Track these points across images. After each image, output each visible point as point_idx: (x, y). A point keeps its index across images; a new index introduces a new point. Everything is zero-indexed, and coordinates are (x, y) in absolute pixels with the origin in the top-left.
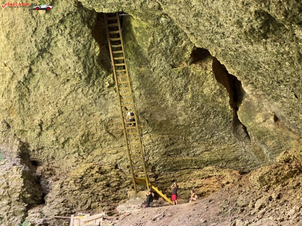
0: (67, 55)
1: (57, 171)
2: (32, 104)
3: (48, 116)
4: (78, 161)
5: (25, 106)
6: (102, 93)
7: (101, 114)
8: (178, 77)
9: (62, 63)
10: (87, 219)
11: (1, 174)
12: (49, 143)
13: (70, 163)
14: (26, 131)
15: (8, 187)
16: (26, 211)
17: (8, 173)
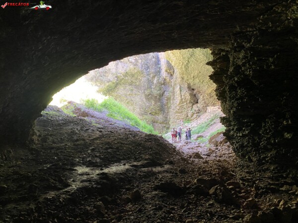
1: (201, 91)
2: (190, 71)
4: (208, 87)
9: (199, 57)
10: (213, 108)
11: (183, 95)
12: (197, 82)
13: (206, 88)
14: (189, 80)
15: (186, 99)
16: (192, 106)
17: (185, 94)
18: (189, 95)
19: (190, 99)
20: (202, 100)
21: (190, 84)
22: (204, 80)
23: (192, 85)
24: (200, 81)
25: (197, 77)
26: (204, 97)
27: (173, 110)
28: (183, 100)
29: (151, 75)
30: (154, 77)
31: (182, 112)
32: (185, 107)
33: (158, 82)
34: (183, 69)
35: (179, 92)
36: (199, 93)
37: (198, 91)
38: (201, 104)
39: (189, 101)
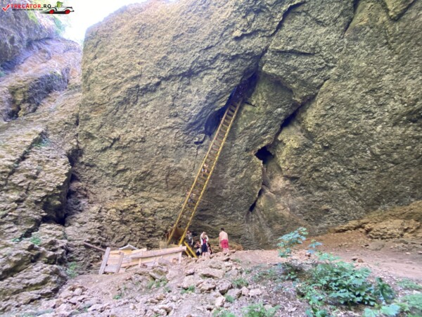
1: (91, 196)
2: (126, 116)
3: (130, 137)
4: (118, 196)
5: (118, 113)
6: (187, 145)
7: (173, 161)
8: (244, 159)
10: (140, 255)
11: (37, 158)
12: (105, 164)
13: (109, 194)
14: (93, 138)
15: (35, 178)
16: (38, 224)
17: (48, 161)
18: (66, 174)
19: (59, 187)
20: (93, 216)
21: (81, 156)
22: (128, 169)
23: (83, 163)
24: (116, 164)
25: (124, 147)
26: (103, 213)
34: (116, 95)
35: (31, 140)
36: (86, 196)
37: (85, 190)
38: (83, 229)
39: (43, 194)
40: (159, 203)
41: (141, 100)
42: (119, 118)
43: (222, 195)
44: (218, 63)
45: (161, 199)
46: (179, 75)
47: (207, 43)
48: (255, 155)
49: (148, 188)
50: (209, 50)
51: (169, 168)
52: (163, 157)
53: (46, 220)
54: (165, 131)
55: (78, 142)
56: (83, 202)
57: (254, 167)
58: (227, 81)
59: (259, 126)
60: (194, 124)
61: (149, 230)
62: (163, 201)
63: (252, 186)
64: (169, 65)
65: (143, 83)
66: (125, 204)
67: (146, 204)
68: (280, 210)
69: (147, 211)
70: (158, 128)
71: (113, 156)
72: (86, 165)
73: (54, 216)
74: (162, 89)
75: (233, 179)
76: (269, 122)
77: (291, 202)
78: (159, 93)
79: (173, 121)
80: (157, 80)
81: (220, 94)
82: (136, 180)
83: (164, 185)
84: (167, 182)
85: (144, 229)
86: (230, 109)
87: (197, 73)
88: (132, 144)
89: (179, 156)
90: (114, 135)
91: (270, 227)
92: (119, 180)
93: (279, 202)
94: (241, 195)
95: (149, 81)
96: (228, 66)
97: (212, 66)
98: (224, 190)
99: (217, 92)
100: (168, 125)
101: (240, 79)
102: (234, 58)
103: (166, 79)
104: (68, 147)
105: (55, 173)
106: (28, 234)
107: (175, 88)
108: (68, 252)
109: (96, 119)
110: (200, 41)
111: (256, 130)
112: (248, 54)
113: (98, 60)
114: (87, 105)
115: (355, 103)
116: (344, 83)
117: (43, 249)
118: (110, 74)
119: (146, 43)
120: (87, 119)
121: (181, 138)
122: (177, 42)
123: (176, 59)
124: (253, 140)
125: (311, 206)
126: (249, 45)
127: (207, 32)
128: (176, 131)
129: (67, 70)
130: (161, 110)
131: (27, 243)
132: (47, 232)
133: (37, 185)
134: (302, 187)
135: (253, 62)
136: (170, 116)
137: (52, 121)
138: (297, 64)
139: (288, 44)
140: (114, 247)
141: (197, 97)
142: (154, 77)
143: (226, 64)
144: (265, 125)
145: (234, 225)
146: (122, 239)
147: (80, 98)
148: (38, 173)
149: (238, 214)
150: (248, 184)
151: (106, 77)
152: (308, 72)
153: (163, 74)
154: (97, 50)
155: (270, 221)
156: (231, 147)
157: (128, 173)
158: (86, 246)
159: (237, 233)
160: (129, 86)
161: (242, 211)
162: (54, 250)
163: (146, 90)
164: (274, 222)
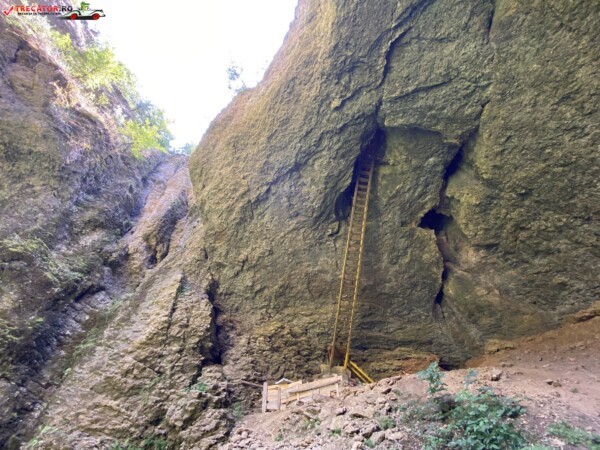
0: (316, 180)
1: (238, 326)
2: (247, 234)
3: (257, 254)
4: (263, 318)
5: (239, 234)
6: (320, 241)
7: (309, 265)
8: (403, 237)
10: (296, 389)
11: (184, 306)
12: (242, 288)
13: (255, 318)
14: (224, 266)
15: (187, 326)
16: (200, 368)
17: (193, 307)
18: (210, 315)
19: (207, 330)
20: (243, 350)
21: (218, 287)
22: (265, 287)
23: (221, 294)
24: (252, 286)
25: (255, 266)
26: (252, 344)
27: (95, 370)
28: (175, 330)
29: (89, 215)
30: (95, 225)
31: (135, 390)
32: (165, 364)
33: (98, 250)
34: (232, 217)
35: (175, 290)
36: (233, 328)
37: (231, 321)
38: (238, 367)
39: (197, 339)
40: (308, 318)
41: (256, 213)
42: (241, 239)
43: (386, 291)
44: (325, 143)
45: (309, 312)
46: (287, 173)
47: (305, 128)
48: (420, 226)
49: (291, 303)
50: (310, 135)
51: (307, 274)
52: (297, 263)
53: (205, 363)
54: (290, 235)
55: (212, 275)
56: (232, 335)
57: (422, 245)
58: (343, 156)
59: (410, 189)
60: (321, 216)
61: (305, 353)
62: (312, 314)
63: (428, 269)
64: (273, 168)
65: (253, 196)
66: (271, 328)
67: (295, 322)
68: (482, 296)
69: (297, 330)
70: (282, 234)
71: (247, 279)
72: (225, 295)
73: (211, 357)
74: (273, 194)
75: (396, 267)
76: (422, 179)
77: (498, 280)
78: (272, 199)
79: (295, 222)
80: (265, 188)
81: (340, 172)
82: (276, 297)
83: (307, 295)
84: (310, 291)
85: (299, 353)
86: (360, 183)
87: (306, 163)
88: (261, 260)
89: (315, 258)
90: (242, 257)
91: (475, 322)
92: (260, 302)
93: (478, 284)
94: (415, 285)
95: (258, 192)
96: (339, 141)
97: (320, 149)
98: (387, 284)
99: (336, 173)
100: (292, 227)
101: (359, 147)
102: (342, 129)
103: (275, 182)
104: (205, 284)
105: (200, 317)
106: (194, 381)
107: (286, 188)
108: (230, 393)
109: (221, 247)
110: (296, 131)
111: (407, 195)
112: (359, 117)
113: (207, 188)
114: (209, 236)
115: (545, 123)
116: (515, 101)
117: (209, 395)
118: (221, 199)
119: (244, 154)
120: (214, 250)
121: (311, 236)
122: (273, 142)
123: (278, 159)
124: (407, 209)
125: (533, 281)
126: (355, 109)
127: (301, 118)
128: (302, 231)
129: (183, 193)
130: (280, 215)
131: (195, 391)
132: (210, 376)
133: (190, 332)
134: (510, 256)
135: (368, 123)
136: (291, 217)
137: (186, 263)
138: (430, 102)
139: (407, 85)
140: (271, 382)
141: (313, 187)
142: (262, 186)
143: (335, 139)
144: (417, 184)
145: (418, 327)
146: (278, 370)
147: (202, 231)
148: (188, 321)
149: (420, 311)
150: (421, 269)
151: (218, 203)
152: (452, 105)
153: (270, 179)
154: (203, 178)
155: (471, 315)
156: (379, 227)
157: (266, 292)
158: (244, 385)
159: (425, 338)
160: (241, 204)
161: (423, 306)
162: (218, 394)
163: (259, 201)
164: (477, 315)
